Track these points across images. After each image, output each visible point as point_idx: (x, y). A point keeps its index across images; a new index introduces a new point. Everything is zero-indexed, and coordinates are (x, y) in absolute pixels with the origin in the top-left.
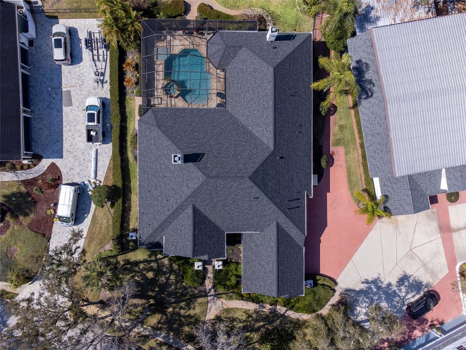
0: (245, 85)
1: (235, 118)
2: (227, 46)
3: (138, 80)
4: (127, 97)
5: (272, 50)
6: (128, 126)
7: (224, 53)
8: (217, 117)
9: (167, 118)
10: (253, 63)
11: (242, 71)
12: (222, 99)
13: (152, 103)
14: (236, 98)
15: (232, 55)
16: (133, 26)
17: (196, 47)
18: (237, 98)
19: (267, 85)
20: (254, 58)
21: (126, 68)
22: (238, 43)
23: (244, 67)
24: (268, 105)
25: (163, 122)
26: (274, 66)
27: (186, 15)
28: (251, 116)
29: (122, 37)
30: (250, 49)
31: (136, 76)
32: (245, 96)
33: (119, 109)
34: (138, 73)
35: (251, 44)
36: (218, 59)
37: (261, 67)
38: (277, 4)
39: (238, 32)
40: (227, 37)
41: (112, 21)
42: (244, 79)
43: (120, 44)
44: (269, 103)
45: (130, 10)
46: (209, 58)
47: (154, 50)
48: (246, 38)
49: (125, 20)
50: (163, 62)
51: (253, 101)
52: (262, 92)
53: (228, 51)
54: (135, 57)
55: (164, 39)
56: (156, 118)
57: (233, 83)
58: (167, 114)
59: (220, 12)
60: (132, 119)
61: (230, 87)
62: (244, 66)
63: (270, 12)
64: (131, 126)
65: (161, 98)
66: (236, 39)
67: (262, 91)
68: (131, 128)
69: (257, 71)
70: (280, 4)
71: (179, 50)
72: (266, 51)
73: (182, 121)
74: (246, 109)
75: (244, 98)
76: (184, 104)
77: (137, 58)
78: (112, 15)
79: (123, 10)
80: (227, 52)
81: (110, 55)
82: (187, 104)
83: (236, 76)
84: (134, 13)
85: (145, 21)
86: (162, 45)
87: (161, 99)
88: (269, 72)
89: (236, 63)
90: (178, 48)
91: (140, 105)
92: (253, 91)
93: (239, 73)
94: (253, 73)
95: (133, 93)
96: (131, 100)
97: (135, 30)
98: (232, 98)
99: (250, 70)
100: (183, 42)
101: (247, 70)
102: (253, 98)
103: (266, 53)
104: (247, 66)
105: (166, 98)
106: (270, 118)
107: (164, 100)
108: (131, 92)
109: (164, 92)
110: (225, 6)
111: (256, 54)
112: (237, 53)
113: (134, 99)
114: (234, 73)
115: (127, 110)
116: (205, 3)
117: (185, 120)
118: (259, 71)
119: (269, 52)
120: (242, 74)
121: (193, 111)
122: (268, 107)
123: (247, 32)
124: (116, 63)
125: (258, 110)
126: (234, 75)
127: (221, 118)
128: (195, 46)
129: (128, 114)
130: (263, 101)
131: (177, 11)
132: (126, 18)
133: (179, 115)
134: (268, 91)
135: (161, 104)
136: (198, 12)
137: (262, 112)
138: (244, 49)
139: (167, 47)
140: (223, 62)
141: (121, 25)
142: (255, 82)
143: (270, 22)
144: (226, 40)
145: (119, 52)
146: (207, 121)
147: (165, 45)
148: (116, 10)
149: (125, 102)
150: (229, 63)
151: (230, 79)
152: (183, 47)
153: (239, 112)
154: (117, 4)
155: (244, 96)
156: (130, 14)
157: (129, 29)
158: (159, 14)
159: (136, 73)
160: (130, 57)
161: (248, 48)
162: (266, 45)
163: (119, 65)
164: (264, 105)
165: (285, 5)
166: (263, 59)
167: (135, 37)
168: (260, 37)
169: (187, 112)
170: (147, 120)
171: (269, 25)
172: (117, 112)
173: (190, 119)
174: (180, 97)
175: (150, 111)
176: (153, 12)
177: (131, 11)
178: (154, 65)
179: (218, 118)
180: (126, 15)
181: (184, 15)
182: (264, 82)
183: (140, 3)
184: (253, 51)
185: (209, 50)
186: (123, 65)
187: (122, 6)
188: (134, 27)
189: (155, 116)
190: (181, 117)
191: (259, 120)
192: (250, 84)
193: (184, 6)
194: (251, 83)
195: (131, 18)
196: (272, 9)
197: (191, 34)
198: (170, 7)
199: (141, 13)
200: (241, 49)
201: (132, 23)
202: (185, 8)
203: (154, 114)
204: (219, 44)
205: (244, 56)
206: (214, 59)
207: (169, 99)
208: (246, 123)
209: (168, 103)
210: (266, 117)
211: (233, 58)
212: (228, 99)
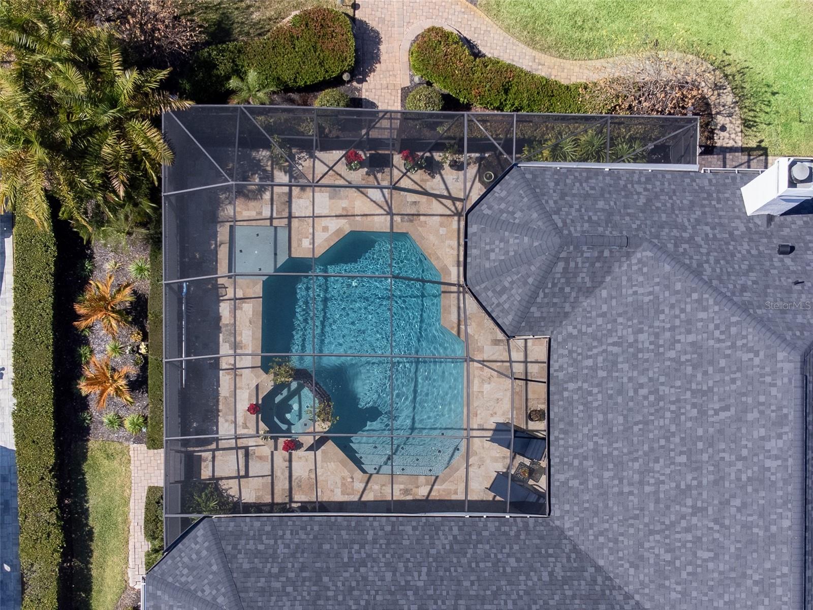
0: (646, 423)
1: (598, 569)
2: (567, 241)
3: (144, 368)
4: (93, 444)
5: (777, 264)
6: (94, 573)
7: (549, 270)
8: (512, 561)
9: (282, 570)
10: (689, 322)
11: (635, 356)
12: (516, 452)
13: (206, 473)
14: (601, 478)
15: (584, 278)
16: (123, 136)
17: (401, 225)
18: (607, 474)
19: (762, 432)
20: (699, 301)
21: (86, 317)
22: (615, 226)
23: (642, 337)
24: (767, 529)
25: (262, 591)
26: (802, 345)
27: (361, 81)
28: (678, 570)
29: (72, 184)
30: (675, 258)
31: (135, 350)
32: (645, 472)
33: (54, 501)
34: (145, 338)
35: (675, 232)
36: (518, 294)
37: (733, 346)
38: (759, 33)
39: (607, 167)
40: (563, 195)
41: (27, 115)
42: (643, 392)
43: (62, 215)
44: (775, 522)
45: (110, 65)
46: (476, 289)
47: (215, 235)
48: (649, 200)
49: (86, 113)
50: (258, 290)
51: (689, 502)
52: (740, 465)
53: (567, 260)
54: (132, 268)
55: (261, 189)
56: (229, 572)
57: (586, 405)
58: (281, 550)
59: (510, 68)
60: (113, 543)
61: (571, 423)
62: (641, 331)
63: (728, 70)
64: (108, 573)
65: (246, 449)
66: (601, 204)
67: (740, 458)
68: (108, 581)
69: (711, 363)
70: (775, 37)
71: (326, 235)
72: (751, 269)
73: (351, 589)
74: (652, 532)
75: (641, 483)
76: (346, 473)
77: (140, 270)
78: (25, 89)
79: (75, 63)
80: (561, 265)
81: (16, 259)
82: (358, 474)
83: (602, 374)
84: (126, 81)
85: (179, 113)
86: (252, 214)
87: (247, 455)
88: (774, 373)
89: (603, 315)
90: (325, 229)
91: (152, 490)
92: (689, 453)
93: (615, 363)
94: (689, 370)
95: (121, 425)
96: (109, 457)
97: (134, 156)
98: (582, 473)
99: (672, 354)
100: (344, 203)
101: (658, 354)
102: (689, 487)
103: (753, 276)
104: (657, 335)
105: (266, 450)
106: (779, 591)
107: (260, 458)
108: (111, 422)
109: (261, 424)
110: (532, 43)
111: (708, 283)
112: (609, 272)
113: (125, 453)
114: (589, 362)
115: (94, 502)
116: (448, 29)
117: (365, 579)
118: (723, 363)
119: (767, 272)
120: (634, 367)
121: (400, 533)
122: (771, 539)
123: (651, 167)
124: (45, 292)
125: (718, 550)
126: (594, 369)
127: (532, 569)
128: (397, 219)
129: (95, 522)
130: (744, 505)
131: (321, 64)
132: (94, 102)
133: (337, 555)
134: (768, 463)
135: (247, 476)
136: (413, 67)
137: (738, 557)
138: (644, 254)
139: (275, 223)
140: (540, 307)
141: (66, 132)
142: (703, 413)
143: (730, 115)
144: (557, 212)
145: (60, 245)
146: (467, 584)
147: (266, 213)
148: (47, 66)
149: (85, 467)
150: (566, 315)
151: (571, 386)
152: (345, 226)
153: (616, 541)
154: (50, 37)
155: (641, 473)
156: (112, 83)
157: (106, 150)
158: (242, 76)
159: (136, 338)
160: (108, 266)
161: (662, 248)
162: (742, 236)
163: (56, 306)
164: (746, 526)
165: (797, 42)
166: (745, 308)
167: (132, 185)
168: (710, 195)
169: (370, 537)
170: (186, 577)
171: (723, 128)
172: (46, 515)
173: (389, 576)
174: (330, 446)
175: (200, 531)
176: (215, 66)
177: (117, 69)
178: (218, 301)
179: (517, 571)
180: (94, 86)
181: (349, 82)
182: (750, 417)
183: (154, 29)
184: (688, 267)
185: (473, 252)
186: (77, 307)
187: (74, 46)
188: (130, 142)
189: (226, 559)
190: (346, 566)
191: (721, 596)
192: (676, 419)
193: (352, 42)
194: (677, 415)
195: (113, 102)
196: (738, 56)
197: (379, 163)
198: (289, 47)
199: (162, 74)
200: (628, 255)
201: (118, 124)
202: (356, 51)
203: (222, 551)
204: (524, 228)
205: (642, 285)
206: (501, 293)
207: (281, 456)
208: (652, 599)
209: (278, 473)
210: (756, 583)
211: (589, 292)
212: (562, 477)
